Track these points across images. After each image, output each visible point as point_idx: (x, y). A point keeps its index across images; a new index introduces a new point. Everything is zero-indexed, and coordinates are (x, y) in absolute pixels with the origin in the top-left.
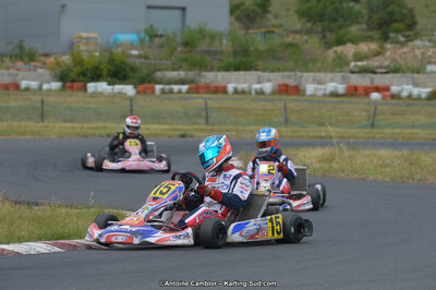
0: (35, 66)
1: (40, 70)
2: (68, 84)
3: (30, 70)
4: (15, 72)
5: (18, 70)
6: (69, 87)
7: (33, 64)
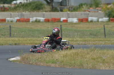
0: (98, 10)
1: (100, 12)
2: (111, 18)
3: (95, 12)
4: (88, 12)
5: (90, 12)
6: (112, 20)
7: (97, 8)
